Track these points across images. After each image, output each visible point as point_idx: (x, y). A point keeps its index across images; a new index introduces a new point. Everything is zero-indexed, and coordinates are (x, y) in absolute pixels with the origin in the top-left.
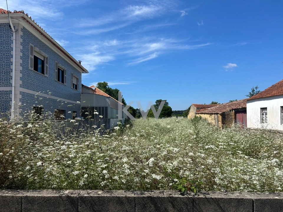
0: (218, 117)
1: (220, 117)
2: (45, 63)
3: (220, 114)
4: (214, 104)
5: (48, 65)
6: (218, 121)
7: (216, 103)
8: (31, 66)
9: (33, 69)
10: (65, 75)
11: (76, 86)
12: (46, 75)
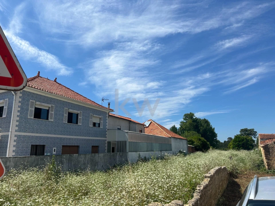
3: (263, 147)
5: (53, 113)
8: (31, 115)
9: (33, 117)
10: (79, 117)
11: (99, 124)
12: (50, 120)
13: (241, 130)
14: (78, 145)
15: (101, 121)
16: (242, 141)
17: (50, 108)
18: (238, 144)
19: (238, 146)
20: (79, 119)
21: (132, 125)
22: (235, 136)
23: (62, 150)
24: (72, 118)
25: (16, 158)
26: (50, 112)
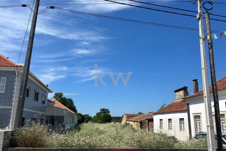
0: (138, 124)
1: (139, 124)
2: (29, 90)
3: (139, 122)
4: (140, 113)
5: (30, 92)
6: (138, 127)
7: (141, 113)
12: (29, 97)
14: (36, 118)
20: (38, 97)
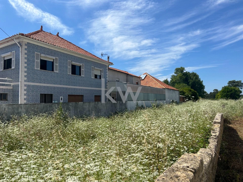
5: (58, 65)
8: (37, 67)
9: (39, 69)
10: (82, 69)
11: (100, 76)
12: (55, 71)
13: (229, 82)
14: (82, 95)
15: (102, 74)
16: (231, 92)
17: (55, 61)
18: (227, 94)
19: (226, 96)
20: (81, 71)
21: (129, 77)
22: (223, 87)
23: (69, 98)
24: (75, 70)
25: (27, 105)
26: (55, 64)
